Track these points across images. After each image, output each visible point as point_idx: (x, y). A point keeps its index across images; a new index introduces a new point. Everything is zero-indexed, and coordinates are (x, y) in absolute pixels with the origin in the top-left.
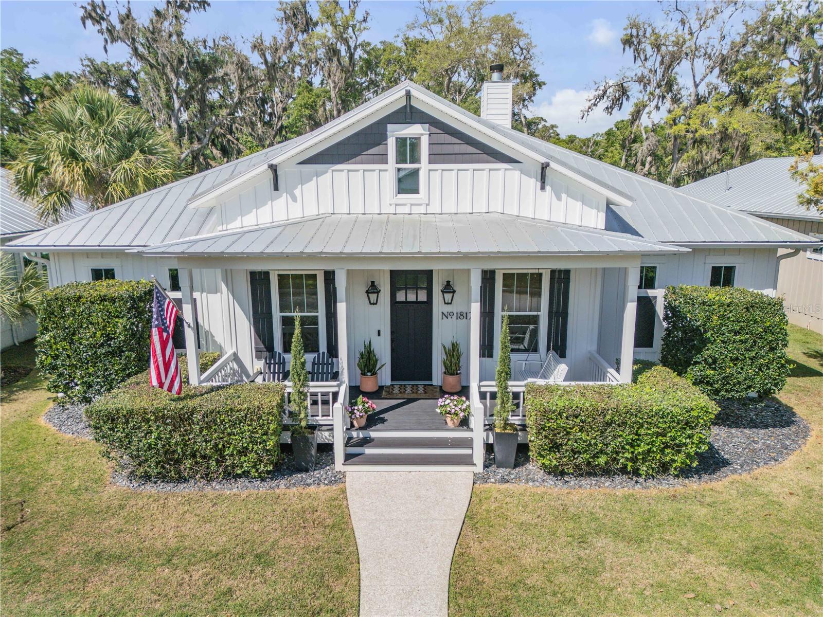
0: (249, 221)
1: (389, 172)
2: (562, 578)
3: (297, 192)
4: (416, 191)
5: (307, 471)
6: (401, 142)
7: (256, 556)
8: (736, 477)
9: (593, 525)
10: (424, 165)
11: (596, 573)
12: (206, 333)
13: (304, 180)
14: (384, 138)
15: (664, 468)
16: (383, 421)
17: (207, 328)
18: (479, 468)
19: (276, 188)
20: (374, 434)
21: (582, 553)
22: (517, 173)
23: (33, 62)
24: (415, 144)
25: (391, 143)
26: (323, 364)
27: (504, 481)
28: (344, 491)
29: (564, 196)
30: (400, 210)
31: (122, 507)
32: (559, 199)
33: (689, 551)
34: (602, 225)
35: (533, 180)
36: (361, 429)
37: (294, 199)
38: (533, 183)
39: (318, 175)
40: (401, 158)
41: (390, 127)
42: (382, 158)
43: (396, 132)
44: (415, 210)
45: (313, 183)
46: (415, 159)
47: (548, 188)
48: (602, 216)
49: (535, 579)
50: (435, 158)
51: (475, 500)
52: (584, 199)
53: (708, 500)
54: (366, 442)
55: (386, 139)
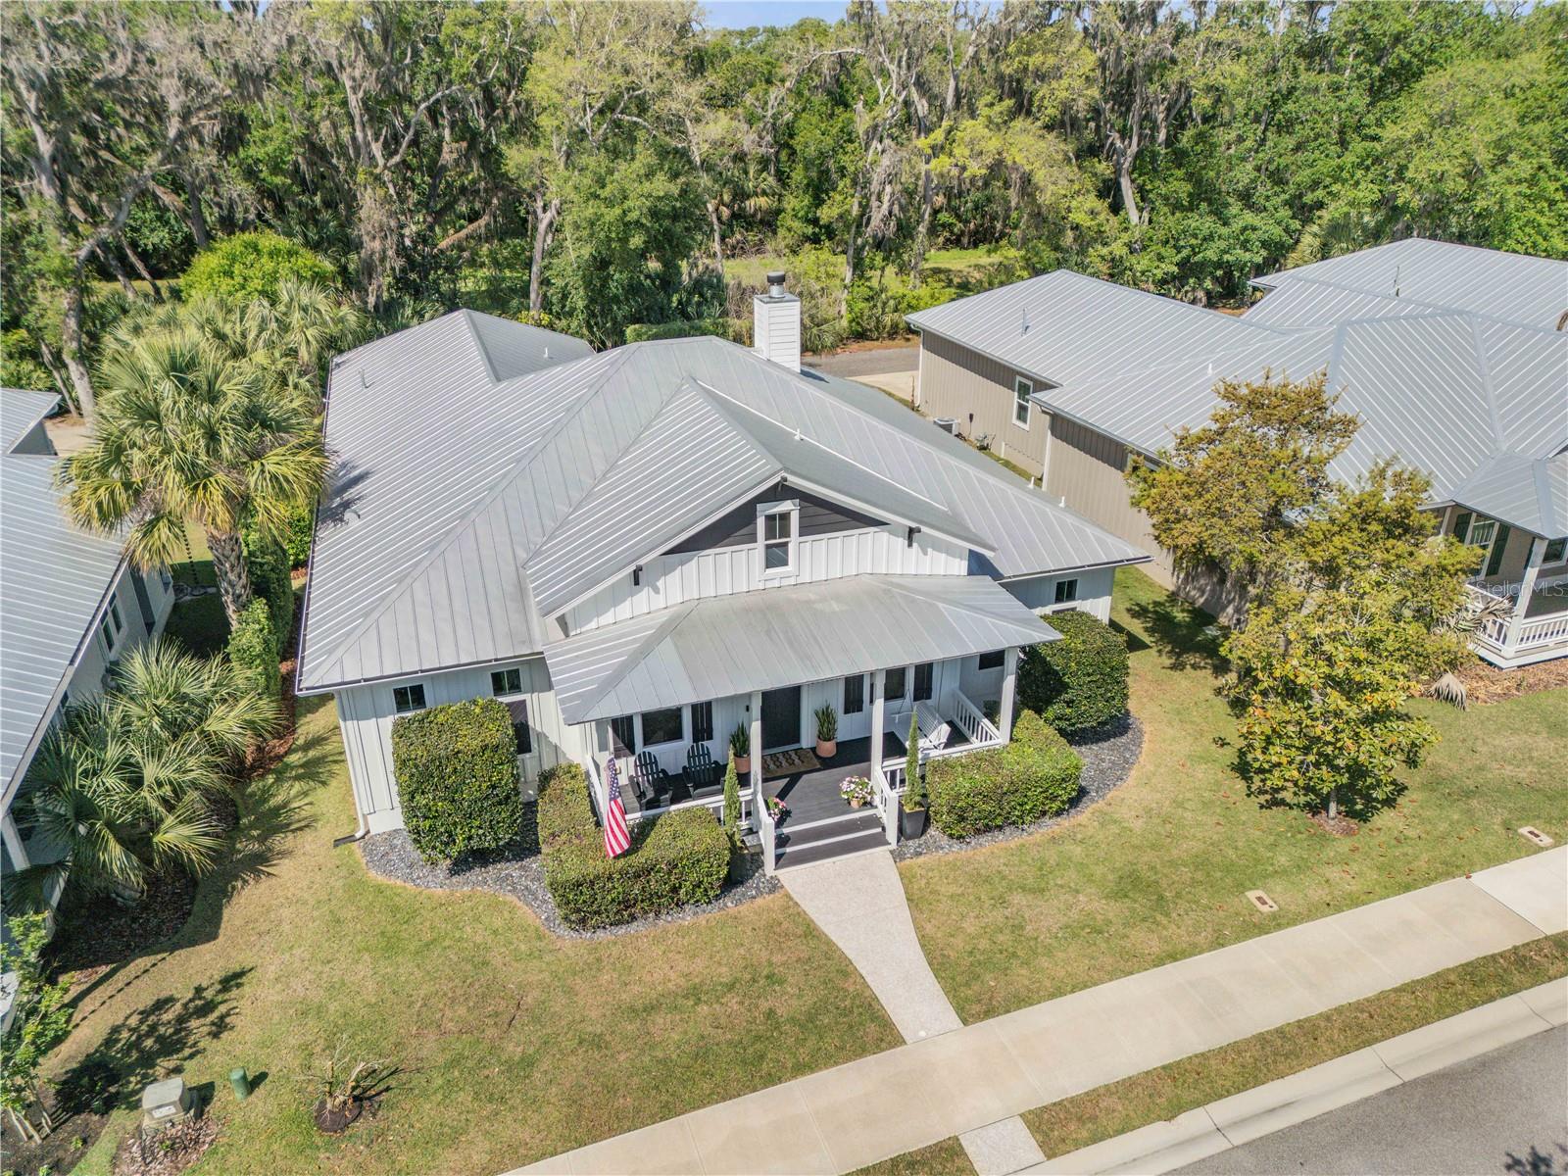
0: (608, 618)
1: (758, 550)
2: (1001, 938)
3: (660, 584)
4: (785, 563)
5: (742, 883)
6: (770, 518)
7: (767, 977)
8: (1094, 805)
9: (1004, 883)
10: (794, 538)
11: (1022, 928)
12: (539, 735)
13: (667, 571)
14: (753, 519)
17: (538, 729)
18: (895, 846)
19: (637, 583)
21: (1007, 913)
22: (885, 535)
24: (785, 517)
25: (761, 522)
26: (699, 756)
27: (919, 852)
28: (788, 896)
29: (930, 550)
30: (769, 585)
32: (925, 554)
33: (1077, 892)
34: (964, 571)
35: (901, 540)
37: (657, 591)
38: (902, 542)
39: (682, 563)
40: (770, 534)
41: (759, 506)
42: (753, 538)
43: (764, 510)
44: (785, 582)
45: (678, 571)
46: (785, 533)
47: (915, 545)
48: (965, 564)
49: (984, 944)
50: (804, 531)
51: (906, 881)
52: (949, 550)
53: (1079, 836)
54: (783, 841)
55: (755, 517)
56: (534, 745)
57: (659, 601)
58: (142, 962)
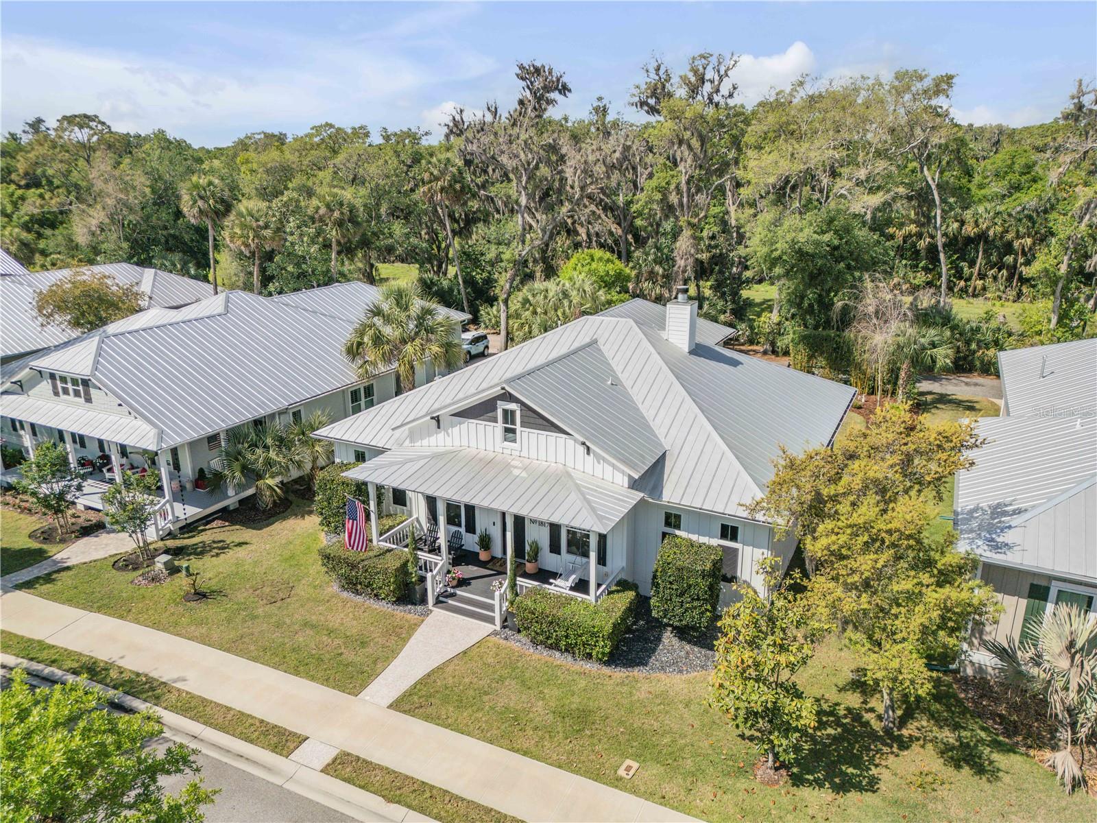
0: (425, 442)
1: (500, 426)
3: (450, 431)
4: (515, 441)
6: (505, 412)
10: (518, 427)
13: (453, 426)
14: (494, 409)
15: (589, 656)
16: (469, 584)
18: (498, 628)
19: (439, 427)
20: (458, 592)
22: (572, 442)
23: (427, 134)
24: (513, 412)
25: (500, 413)
26: (457, 538)
27: (506, 638)
28: (423, 621)
29: (602, 462)
30: (506, 451)
31: (328, 601)
32: (599, 463)
34: (627, 485)
35: (581, 449)
36: (453, 587)
37: (448, 435)
38: (582, 452)
39: (460, 423)
40: (505, 421)
41: (498, 402)
42: (495, 420)
43: (502, 406)
44: (514, 452)
45: (458, 427)
46: (513, 423)
47: (591, 457)
50: (524, 424)
51: (477, 645)
52: (615, 466)
54: (452, 595)
55: (496, 408)
56: (408, 504)
57: (449, 441)
58: (238, 527)
